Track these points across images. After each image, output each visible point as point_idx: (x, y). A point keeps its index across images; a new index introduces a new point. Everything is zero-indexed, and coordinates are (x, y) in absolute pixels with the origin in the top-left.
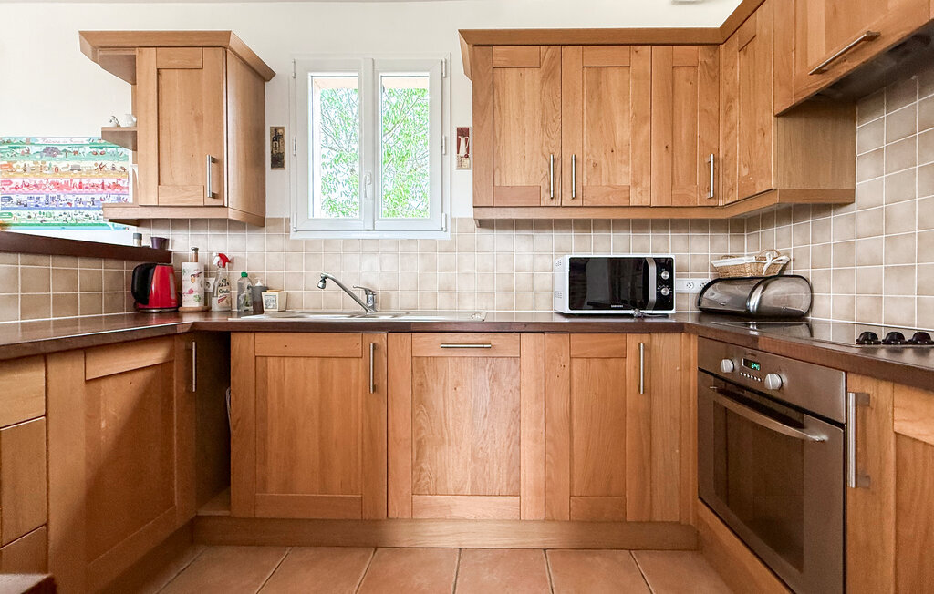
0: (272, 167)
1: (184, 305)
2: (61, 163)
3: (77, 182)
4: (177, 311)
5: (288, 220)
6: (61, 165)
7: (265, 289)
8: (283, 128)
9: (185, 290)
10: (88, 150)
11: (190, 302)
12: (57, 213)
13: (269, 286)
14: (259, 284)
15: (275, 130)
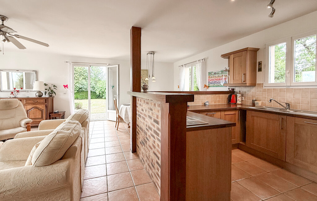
0: (258, 71)
1: (237, 103)
2: (217, 75)
3: (219, 78)
4: (236, 104)
5: (262, 84)
6: (216, 76)
7: (256, 100)
8: (261, 61)
9: (237, 100)
10: (221, 72)
11: (239, 102)
12: (216, 84)
13: (257, 100)
14: (254, 99)
15: (260, 62)
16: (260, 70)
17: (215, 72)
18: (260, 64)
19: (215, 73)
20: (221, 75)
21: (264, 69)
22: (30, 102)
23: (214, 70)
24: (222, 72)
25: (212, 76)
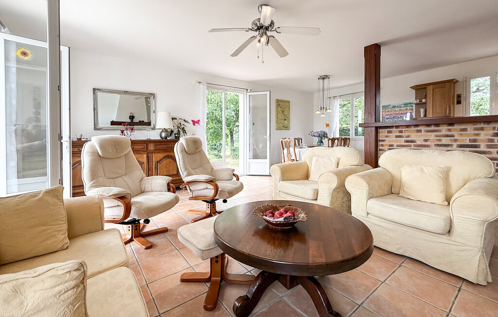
0: (457, 104)
3: (400, 113)
6: (396, 109)
8: (461, 94)
10: (403, 106)
15: (458, 95)
16: (459, 102)
17: (394, 105)
18: (459, 96)
19: (394, 107)
20: (404, 108)
21: (464, 102)
22: (161, 146)
23: (392, 103)
24: (406, 105)
25: (389, 110)
